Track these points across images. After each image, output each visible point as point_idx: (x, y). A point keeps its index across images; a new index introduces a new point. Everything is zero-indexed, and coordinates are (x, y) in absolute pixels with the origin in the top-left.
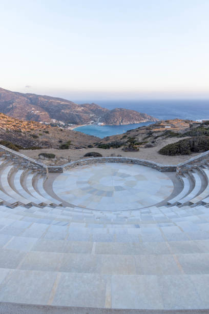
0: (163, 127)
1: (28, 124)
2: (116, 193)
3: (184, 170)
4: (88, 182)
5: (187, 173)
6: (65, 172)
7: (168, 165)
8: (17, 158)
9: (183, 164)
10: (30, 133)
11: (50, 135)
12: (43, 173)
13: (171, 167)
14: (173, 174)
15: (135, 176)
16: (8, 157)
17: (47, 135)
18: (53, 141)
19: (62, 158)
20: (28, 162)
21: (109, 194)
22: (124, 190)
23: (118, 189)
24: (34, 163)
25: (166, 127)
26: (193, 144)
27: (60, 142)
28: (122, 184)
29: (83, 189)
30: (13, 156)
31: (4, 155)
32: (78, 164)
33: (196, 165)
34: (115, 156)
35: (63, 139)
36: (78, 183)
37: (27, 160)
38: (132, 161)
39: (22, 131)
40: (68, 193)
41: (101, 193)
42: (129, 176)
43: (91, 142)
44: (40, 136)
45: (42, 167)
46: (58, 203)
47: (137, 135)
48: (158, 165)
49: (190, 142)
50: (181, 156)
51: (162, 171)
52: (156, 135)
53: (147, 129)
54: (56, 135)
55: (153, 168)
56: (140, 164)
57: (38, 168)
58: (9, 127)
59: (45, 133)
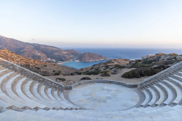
0: (113, 63)
1: (34, 61)
2: (108, 101)
3: (142, 86)
4: (89, 95)
5: (144, 88)
6: (73, 89)
7: (132, 84)
8: (46, 81)
9: (141, 83)
10: (35, 67)
11: (48, 67)
12: (62, 90)
13: (134, 85)
14: (136, 89)
15: (115, 90)
16: (41, 80)
17: (46, 67)
18: (50, 71)
19: (70, 81)
20: (52, 83)
21: (105, 101)
22: (112, 98)
23: (109, 98)
24: (57, 84)
25: (115, 63)
26: (141, 72)
27: (54, 71)
28: (109, 95)
29: (88, 99)
30: (44, 79)
31: (38, 79)
32: (80, 84)
33: (148, 84)
34: (99, 79)
35: (55, 70)
36: (84, 95)
37: (53, 82)
38: (110, 82)
39: (30, 65)
40: (80, 101)
41: (100, 101)
42: (111, 90)
44: (41, 68)
45: (61, 86)
46: (78, 108)
47: (99, 68)
48: (126, 84)
49: (139, 71)
50: (135, 79)
51: (129, 87)
52: (111, 68)
53: (105, 64)
54: (52, 67)
55: (123, 85)
56: (115, 84)
57: (59, 87)
58: (22, 63)
59: (44, 66)
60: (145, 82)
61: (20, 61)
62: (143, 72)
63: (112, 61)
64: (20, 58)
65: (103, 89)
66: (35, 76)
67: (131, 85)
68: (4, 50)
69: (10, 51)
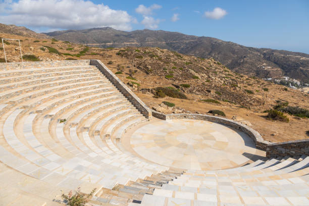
3: (275, 152)
9: (274, 145)
10: (246, 88)
12: (147, 116)
18: (269, 100)
32: (185, 117)
35: (283, 99)
38: (240, 128)
39: (239, 85)
44: (256, 93)
51: (257, 147)
58: (227, 80)
59: (263, 90)
61: (224, 77)
64: (227, 73)
68: (209, 60)
69: (216, 62)
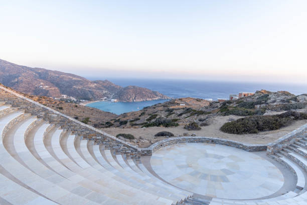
0: (178, 104)
2: (229, 177)
3: (276, 149)
4: (188, 166)
7: (254, 145)
8: (109, 141)
9: (275, 144)
12: (137, 157)
13: (258, 147)
15: (228, 157)
16: (98, 139)
17: (61, 111)
19: (141, 139)
20: (120, 145)
21: (224, 179)
22: (234, 173)
25: (181, 105)
29: (192, 174)
30: (105, 138)
31: (93, 137)
33: (286, 145)
35: (78, 115)
36: (179, 167)
38: (212, 141)
40: (180, 179)
42: (223, 157)
43: (107, 119)
45: (136, 150)
48: (244, 144)
49: (252, 121)
51: (250, 151)
53: (164, 106)
54: (71, 111)
55: (238, 148)
56: (222, 144)
57: (132, 151)
60: (282, 143)
62: (261, 123)
63: (176, 102)
65: (207, 155)
66: (88, 132)
67: (254, 147)
